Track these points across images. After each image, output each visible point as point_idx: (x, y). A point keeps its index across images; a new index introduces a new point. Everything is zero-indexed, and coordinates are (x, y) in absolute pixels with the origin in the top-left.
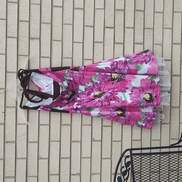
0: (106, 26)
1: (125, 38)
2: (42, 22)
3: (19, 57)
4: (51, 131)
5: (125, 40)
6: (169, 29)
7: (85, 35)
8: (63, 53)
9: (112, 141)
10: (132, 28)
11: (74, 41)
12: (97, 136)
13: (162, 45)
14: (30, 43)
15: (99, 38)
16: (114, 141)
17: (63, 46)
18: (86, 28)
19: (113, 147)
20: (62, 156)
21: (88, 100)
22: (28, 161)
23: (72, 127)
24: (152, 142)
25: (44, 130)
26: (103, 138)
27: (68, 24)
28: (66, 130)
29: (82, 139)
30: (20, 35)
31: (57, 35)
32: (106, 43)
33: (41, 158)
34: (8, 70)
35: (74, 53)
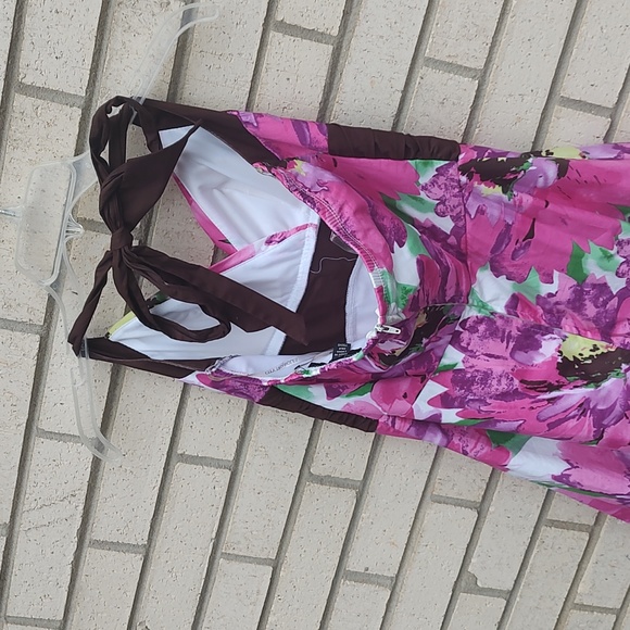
4: (237, 501)
9: (569, 604)
16: (582, 607)
21: (516, 382)
23: (368, 500)
25: (198, 490)
34: (27, 76)
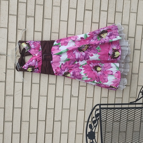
0: (86, 9)
1: (100, 19)
2: (37, 3)
3: (18, 31)
4: (41, 88)
5: (100, 20)
6: (135, 13)
7: (69, 15)
8: (52, 29)
9: (86, 97)
10: (106, 11)
11: (61, 20)
12: (75, 93)
13: (128, 26)
14: (27, 20)
15: (80, 18)
16: (88, 97)
17: (52, 23)
18: (70, 9)
19: (87, 102)
20: (48, 107)
22: (23, 110)
23: (57, 86)
24: (116, 99)
25: (35, 87)
26: (79, 95)
27: (56, 6)
28: (52, 88)
29: (64, 95)
30: (19, 13)
31: (48, 14)
32: (85, 22)
33: (32, 108)
34: (9, 41)
35: (60, 29)
